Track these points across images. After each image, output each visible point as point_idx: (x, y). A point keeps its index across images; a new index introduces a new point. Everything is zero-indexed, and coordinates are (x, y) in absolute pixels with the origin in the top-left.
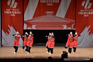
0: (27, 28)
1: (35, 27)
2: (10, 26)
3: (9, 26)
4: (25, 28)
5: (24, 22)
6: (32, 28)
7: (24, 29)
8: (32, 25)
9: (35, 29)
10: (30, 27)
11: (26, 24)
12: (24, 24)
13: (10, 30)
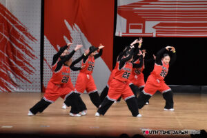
0: (128, 32)
1: (154, 27)
2: (71, 25)
3: (67, 23)
4: (121, 31)
5: (116, 10)
6: (144, 32)
7: (117, 34)
8: (143, 21)
9: (154, 36)
10: (139, 27)
11: (124, 17)
12: (118, 16)
13: (70, 38)
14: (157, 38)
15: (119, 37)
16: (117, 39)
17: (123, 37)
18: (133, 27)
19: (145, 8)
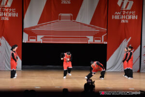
0: (29, 40)
1: (41, 38)
4: (26, 39)
5: (23, 30)
6: (36, 40)
7: (23, 42)
8: (36, 35)
9: (42, 42)
10: (34, 38)
11: (27, 33)
12: (24, 34)
14: (43, 44)
15: (24, 43)
16: (24, 44)
17: (27, 43)
18: (31, 38)
19: (37, 29)
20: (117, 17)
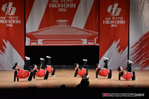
0: (30, 44)
1: (42, 42)
3: (4, 40)
5: (25, 35)
6: (37, 44)
7: (26, 45)
8: (37, 39)
9: (42, 45)
12: (27, 38)
13: (5, 47)
16: (26, 47)
18: (33, 42)
20: (107, 22)
